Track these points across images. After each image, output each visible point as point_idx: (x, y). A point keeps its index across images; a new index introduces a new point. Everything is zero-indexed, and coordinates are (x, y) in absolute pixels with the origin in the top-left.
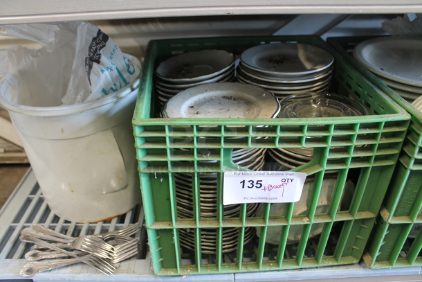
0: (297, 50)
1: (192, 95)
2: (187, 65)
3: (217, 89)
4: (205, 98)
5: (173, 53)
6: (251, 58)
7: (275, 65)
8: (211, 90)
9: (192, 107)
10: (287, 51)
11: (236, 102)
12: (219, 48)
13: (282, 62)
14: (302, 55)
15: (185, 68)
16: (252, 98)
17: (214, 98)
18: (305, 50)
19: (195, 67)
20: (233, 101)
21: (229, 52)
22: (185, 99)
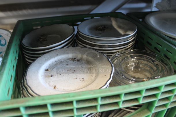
0: (112, 22)
1: (46, 60)
2: (43, 35)
3: (64, 53)
4: (56, 61)
5: (34, 28)
6: (84, 28)
7: (100, 32)
8: (60, 54)
9: (47, 70)
10: (105, 22)
11: (79, 62)
12: (63, 23)
13: (104, 30)
14: (114, 24)
15: (41, 38)
16: (90, 59)
17: (63, 60)
18: (116, 21)
19: (49, 36)
20: (77, 62)
21: (69, 25)
22: (42, 64)
